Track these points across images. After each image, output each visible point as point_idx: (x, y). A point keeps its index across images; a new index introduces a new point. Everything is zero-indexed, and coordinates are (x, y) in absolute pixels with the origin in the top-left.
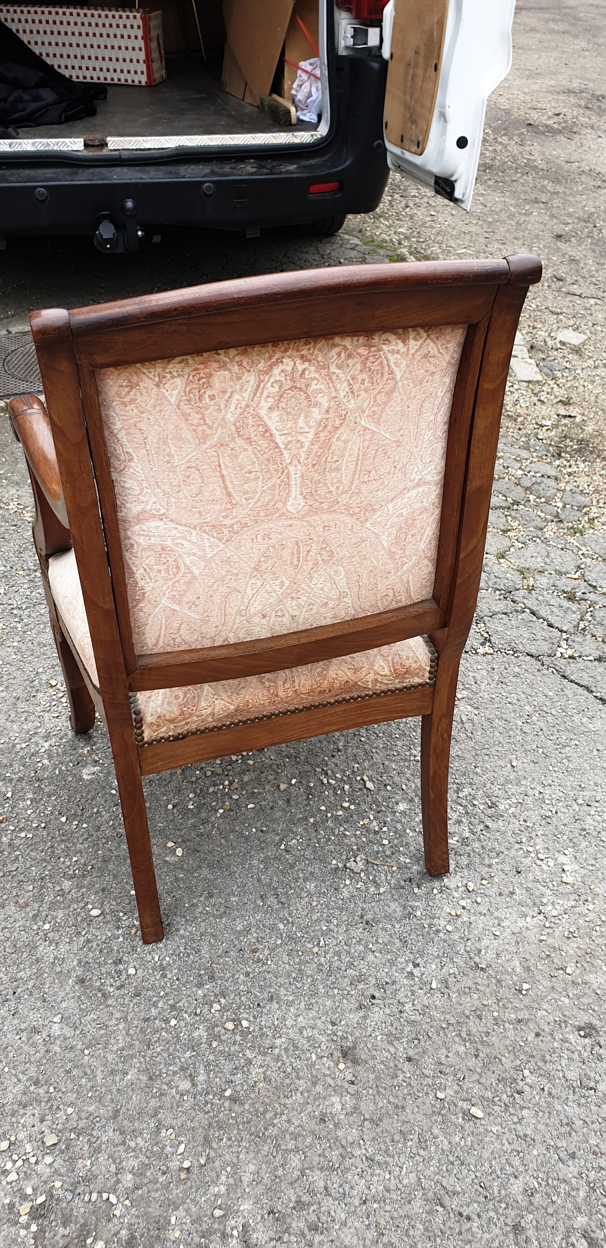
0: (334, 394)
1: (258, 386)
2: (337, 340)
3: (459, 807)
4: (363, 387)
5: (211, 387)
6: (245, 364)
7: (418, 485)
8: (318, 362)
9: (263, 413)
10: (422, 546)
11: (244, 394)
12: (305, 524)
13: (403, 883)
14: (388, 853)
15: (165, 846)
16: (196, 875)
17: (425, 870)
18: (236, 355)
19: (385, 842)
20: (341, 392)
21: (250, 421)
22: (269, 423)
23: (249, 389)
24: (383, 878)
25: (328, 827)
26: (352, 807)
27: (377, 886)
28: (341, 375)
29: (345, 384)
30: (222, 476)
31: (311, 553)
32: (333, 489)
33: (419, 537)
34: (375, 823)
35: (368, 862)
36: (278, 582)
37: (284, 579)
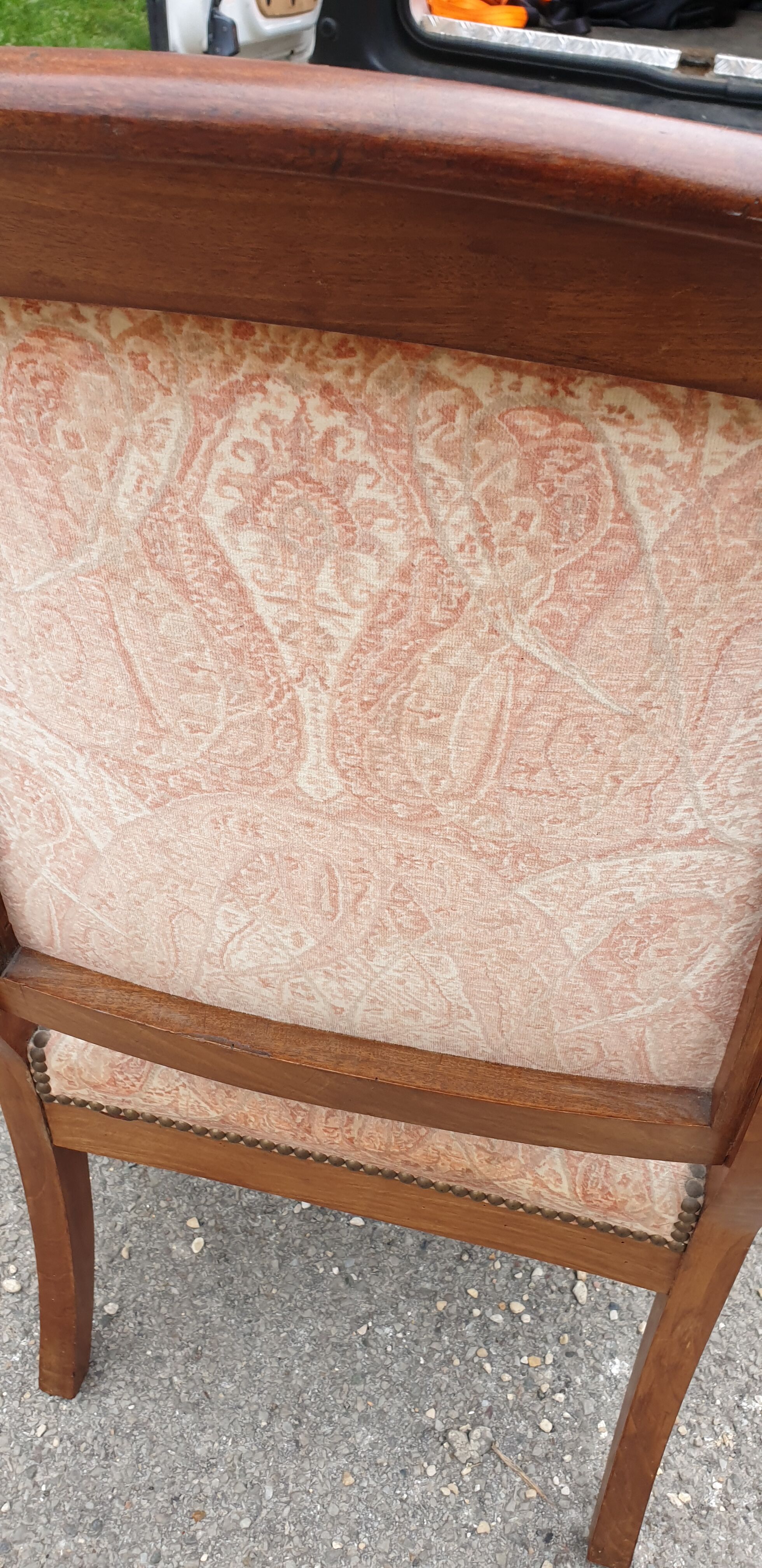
0: (425, 531)
1: (195, 444)
2: (444, 365)
3: (728, 1429)
4: (523, 537)
5: (67, 409)
6: (153, 366)
7: (691, 842)
8: (376, 419)
9: (214, 522)
10: (690, 981)
11: (156, 455)
12: (346, 833)
13: (531, 1535)
14: (538, 1452)
15: (184, 1221)
16: (197, 1302)
17: (587, 1533)
18: (129, 333)
19: (546, 1425)
20: (449, 530)
21: (181, 534)
22: (235, 558)
23: (170, 445)
24: (501, 1500)
25: (463, 1334)
26: (527, 1318)
27: (482, 1511)
28: (451, 481)
29: (464, 512)
30: (125, 654)
31: (365, 902)
32: (423, 779)
33: (681, 962)
34: (549, 1374)
35: (490, 1451)
36: (287, 931)
37: (301, 929)
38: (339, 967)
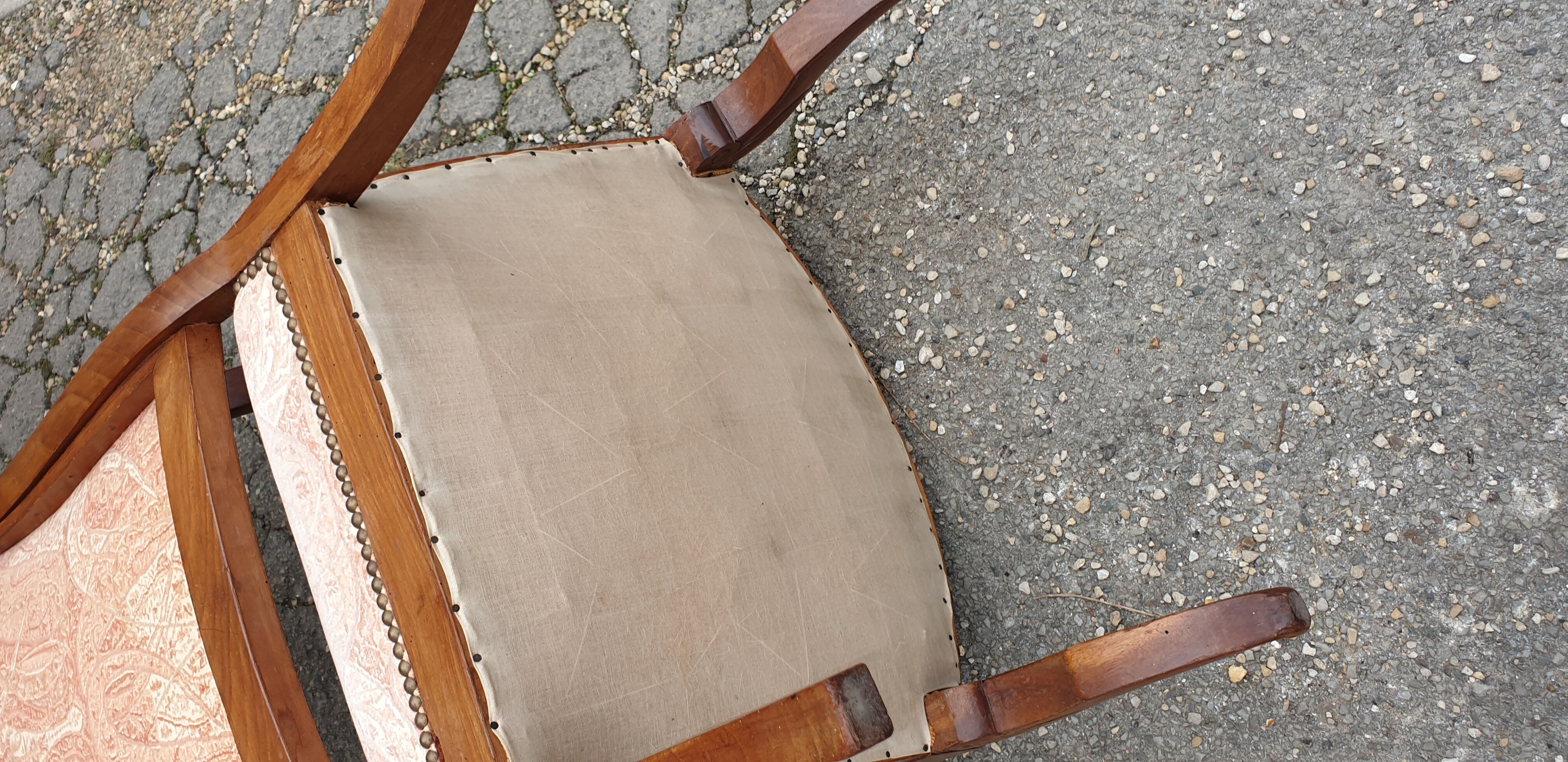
36: (154, 694)
37: (148, 687)
38: (162, 652)
